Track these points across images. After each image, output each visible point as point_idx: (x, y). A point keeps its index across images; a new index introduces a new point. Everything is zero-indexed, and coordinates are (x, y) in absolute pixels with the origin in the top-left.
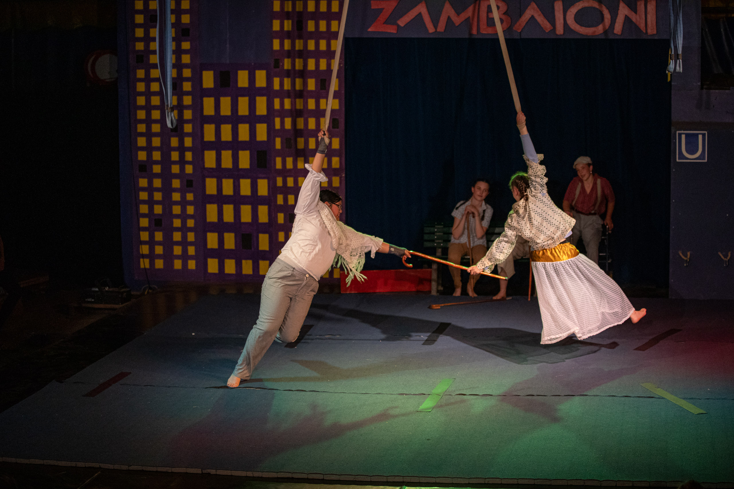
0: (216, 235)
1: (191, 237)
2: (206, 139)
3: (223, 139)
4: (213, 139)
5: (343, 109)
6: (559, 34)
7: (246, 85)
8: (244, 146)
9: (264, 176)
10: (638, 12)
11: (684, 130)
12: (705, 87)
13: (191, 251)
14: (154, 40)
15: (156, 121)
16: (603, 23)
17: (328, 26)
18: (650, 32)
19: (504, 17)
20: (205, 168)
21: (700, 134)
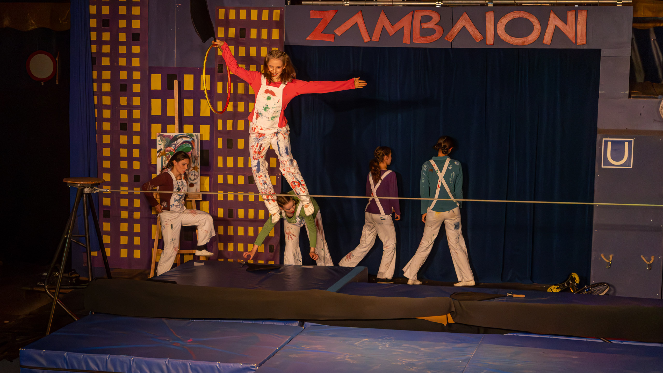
1: (137, 228)
2: (152, 138)
6: (489, 44)
7: (192, 88)
9: (207, 173)
10: (568, 23)
11: (609, 138)
12: (632, 96)
13: (137, 241)
14: (106, 43)
15: (107, 120)
16: (533, 33)
17: (270, 34)
18: (579, 41)
19: (436, 28)
20: (151, 165)
21: (627, 141)
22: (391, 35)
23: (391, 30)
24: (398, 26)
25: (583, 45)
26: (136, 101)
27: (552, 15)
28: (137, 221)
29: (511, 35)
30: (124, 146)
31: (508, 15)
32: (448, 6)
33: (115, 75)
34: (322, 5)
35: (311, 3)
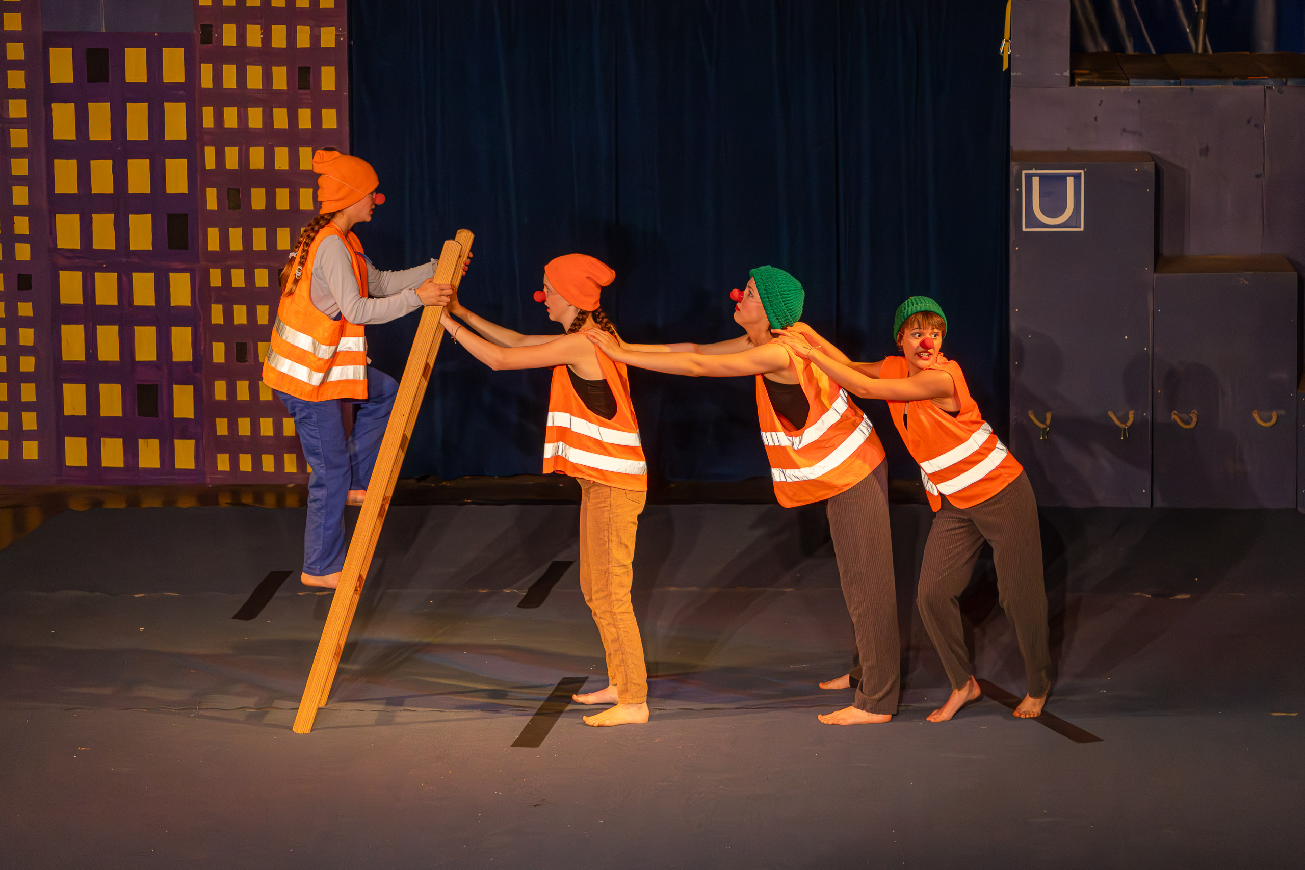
0: (83, 387)
1: (28, 392)
2: (58, 191)
3: (95, 190)
4: (73, 189)
5: (347, 128)
7: (143, 78)
8: (140, 204)
9: (183, 266)
11: (1035, 170)
12: (1076, 80)
13: (30, 421)
20: (53, 250)
21: (1070, 175)
26: (18, 109)
28: (28, 377)
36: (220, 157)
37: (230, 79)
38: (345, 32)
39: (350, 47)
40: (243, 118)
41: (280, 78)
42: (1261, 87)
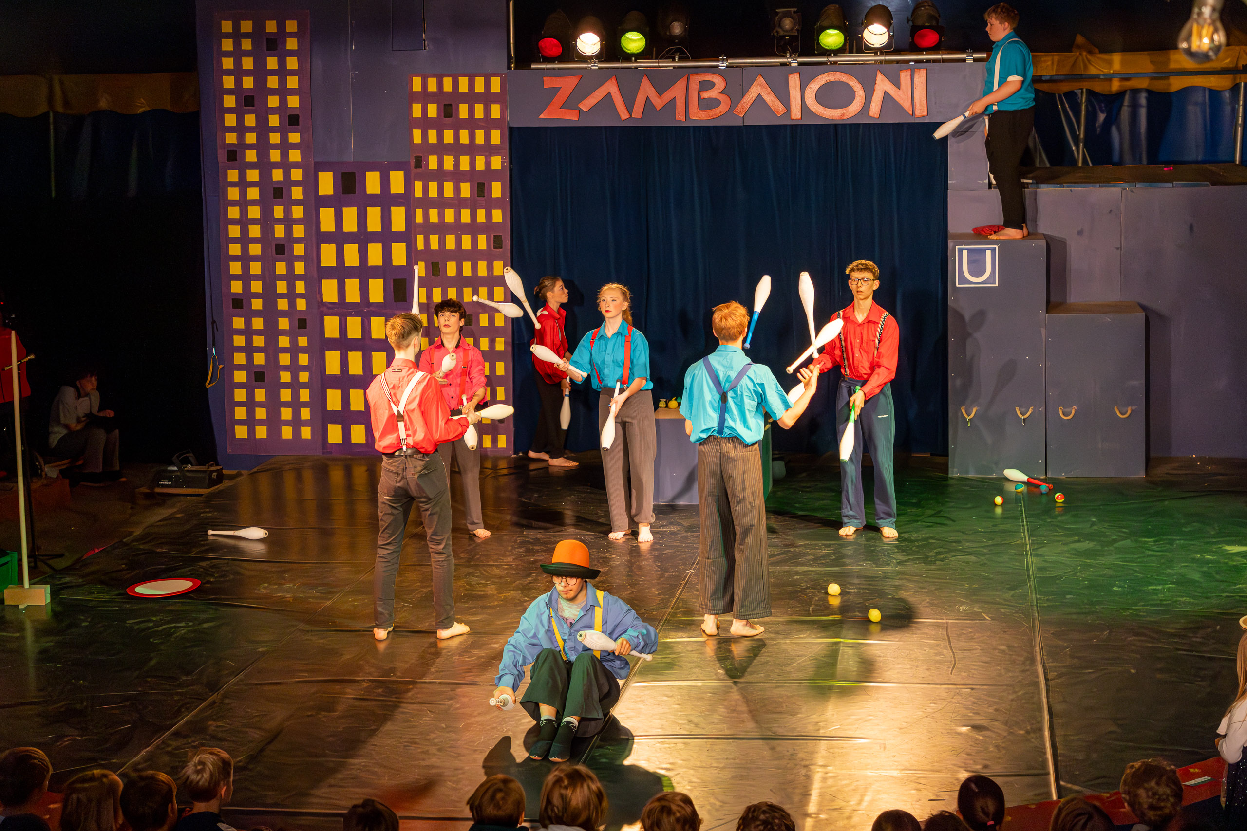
0: (339, 392)
1: (305, 395)
2: (323, 265)
3: (347, 264)
4: (333, 263)
5: (509, 222)
6: (795, 119)
7: (378, 191)
8: (376, 272)
10: (901, 87)
11: (965, 245)
13: (305, 414)
14: (250, 129)
15: (255, 241)
16: (854, 102)
17: (487, 111)
18: (918, 113)
19: (722, 98)
20: (322, 304)
21: (988, 249)
22: (658, 109)
23: (658, 102)
24: (668, 96)
25: (923, 116)
26: (298, 212)
27: (880, 77)
28: (304, 386)
29: (826, 106)
30: (281, 278)
31: (820, 77)
32: (737, 67)
33: (265, 175)
34: (559, 69)
35: (544, 66)
36: (427, 242)
37: (433, 192)
38: (508, 160)
39: (511, 170)
40: (441, 216)
41: (466, 190)
42: (1118, 190)
